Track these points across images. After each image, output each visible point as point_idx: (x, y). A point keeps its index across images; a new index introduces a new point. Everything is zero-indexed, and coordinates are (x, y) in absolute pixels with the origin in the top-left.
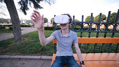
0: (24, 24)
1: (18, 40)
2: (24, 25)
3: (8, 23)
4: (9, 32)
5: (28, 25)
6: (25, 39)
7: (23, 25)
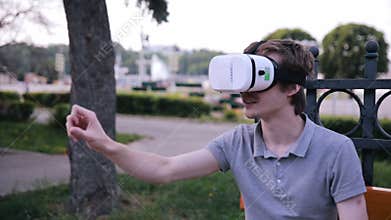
0: (155, 86)
1: (90, 196)
2: (157, 95)
3: (52, 78)
4: (47, 147)
5: (182, 94)
6: (134, 198)
7: (150, 93)
